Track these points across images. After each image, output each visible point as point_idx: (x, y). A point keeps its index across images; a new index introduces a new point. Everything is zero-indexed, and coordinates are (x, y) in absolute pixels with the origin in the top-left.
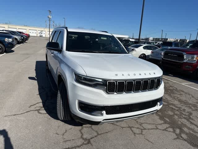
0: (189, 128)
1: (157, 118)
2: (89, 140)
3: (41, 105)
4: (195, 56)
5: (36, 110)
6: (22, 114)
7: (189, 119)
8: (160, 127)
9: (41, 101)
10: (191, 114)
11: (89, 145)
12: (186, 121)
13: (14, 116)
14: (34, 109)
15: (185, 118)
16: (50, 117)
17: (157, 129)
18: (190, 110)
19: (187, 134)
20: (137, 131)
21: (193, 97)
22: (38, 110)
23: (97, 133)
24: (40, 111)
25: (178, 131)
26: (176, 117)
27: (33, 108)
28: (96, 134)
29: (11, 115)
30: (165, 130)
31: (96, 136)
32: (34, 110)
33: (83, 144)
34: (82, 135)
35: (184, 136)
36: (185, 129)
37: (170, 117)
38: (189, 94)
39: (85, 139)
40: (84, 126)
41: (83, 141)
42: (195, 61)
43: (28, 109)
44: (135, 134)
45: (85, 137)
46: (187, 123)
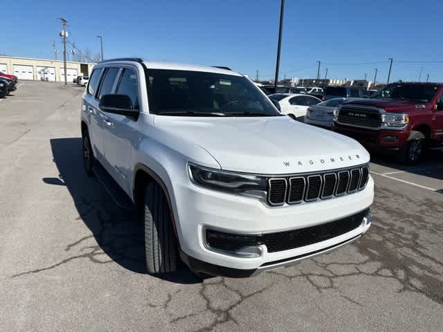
0: (420, 266)
1: (353, 250)
2: (227, 312)
3: (93, 241)
4: (404, 116)
5: (84, 256)
6: (53, 267)
7: (415, 247)
8: (364, 269)
9: (92, 234)
10: (416, 236)
11: (231, 322)
12: (410, 251)
13: (36, 274)
14: (81, 254)
15: (407, 246)
16: (122, 269)
17: (361, 273)
18: (413, 228)
19: (420, 278)
20: (322, 282)
21: (410, 201)
22: (91, 256)
23: (240, 294)
24: (96, 257)
25: (401, 274)
26: (390, 245)
27: (75, 251)
28: (237, 298)
29: (28, 273)
30: (376, 274)
31: (239, 303)
32: (80, 256)
33: (216, 322)
34: (208, 301)
35: (415, 282)
36: (416, 269)
37: (379, 246)
38: (402, 196)
39: (219, 311)
40: (206, 281)
41: (215, 316)
42: (404, 125)
43: (66, 255)
44: (318, 288)
45: (215, 305)
46: (414, 255)
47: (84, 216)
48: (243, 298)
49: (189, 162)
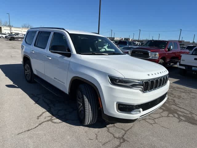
0: (180, 111)
2: (122, 138)
3: (48, 114)
4: (157, 54)
5: (48, 121)
6: (35, 128)
7: (176, 105)
9: (46, 110)
10: (174, 101)
11: (126, 142)
12: (175, 106)
13: (29, 132)
14: (45, 120)
15: (173, 104)
16: (69, 125)
17: (163, 116)
18: (172, 98)
19: (183, 116)
20: (151, 121)
22: (51, 120)
23: (124, 130)
24: (54, 121)
25: (176, 115)
27: (42, 119)
29: (25, 132)
30: (168, 116)
31: (125, 133)
32: (46, 121)
33: (121, 143)
34: (113, 134)
35: (181, 118)
36: (180, 113)
39: (119, 138)
40: (108, 126)
41: (119, 140)
42: (157, 57)
43: (39, 121)
44: (151, 124)
45: (116, 136)
46: (177, 108)
47: (37, 102)
48: (126, 131)
49: (108, 75)
